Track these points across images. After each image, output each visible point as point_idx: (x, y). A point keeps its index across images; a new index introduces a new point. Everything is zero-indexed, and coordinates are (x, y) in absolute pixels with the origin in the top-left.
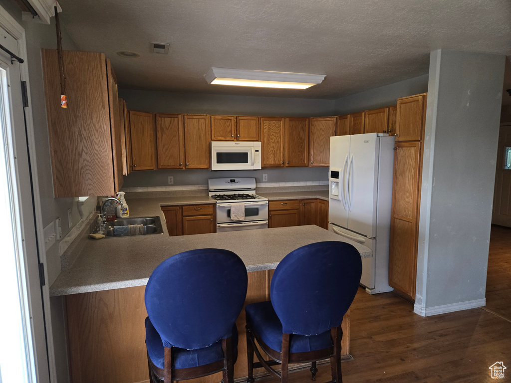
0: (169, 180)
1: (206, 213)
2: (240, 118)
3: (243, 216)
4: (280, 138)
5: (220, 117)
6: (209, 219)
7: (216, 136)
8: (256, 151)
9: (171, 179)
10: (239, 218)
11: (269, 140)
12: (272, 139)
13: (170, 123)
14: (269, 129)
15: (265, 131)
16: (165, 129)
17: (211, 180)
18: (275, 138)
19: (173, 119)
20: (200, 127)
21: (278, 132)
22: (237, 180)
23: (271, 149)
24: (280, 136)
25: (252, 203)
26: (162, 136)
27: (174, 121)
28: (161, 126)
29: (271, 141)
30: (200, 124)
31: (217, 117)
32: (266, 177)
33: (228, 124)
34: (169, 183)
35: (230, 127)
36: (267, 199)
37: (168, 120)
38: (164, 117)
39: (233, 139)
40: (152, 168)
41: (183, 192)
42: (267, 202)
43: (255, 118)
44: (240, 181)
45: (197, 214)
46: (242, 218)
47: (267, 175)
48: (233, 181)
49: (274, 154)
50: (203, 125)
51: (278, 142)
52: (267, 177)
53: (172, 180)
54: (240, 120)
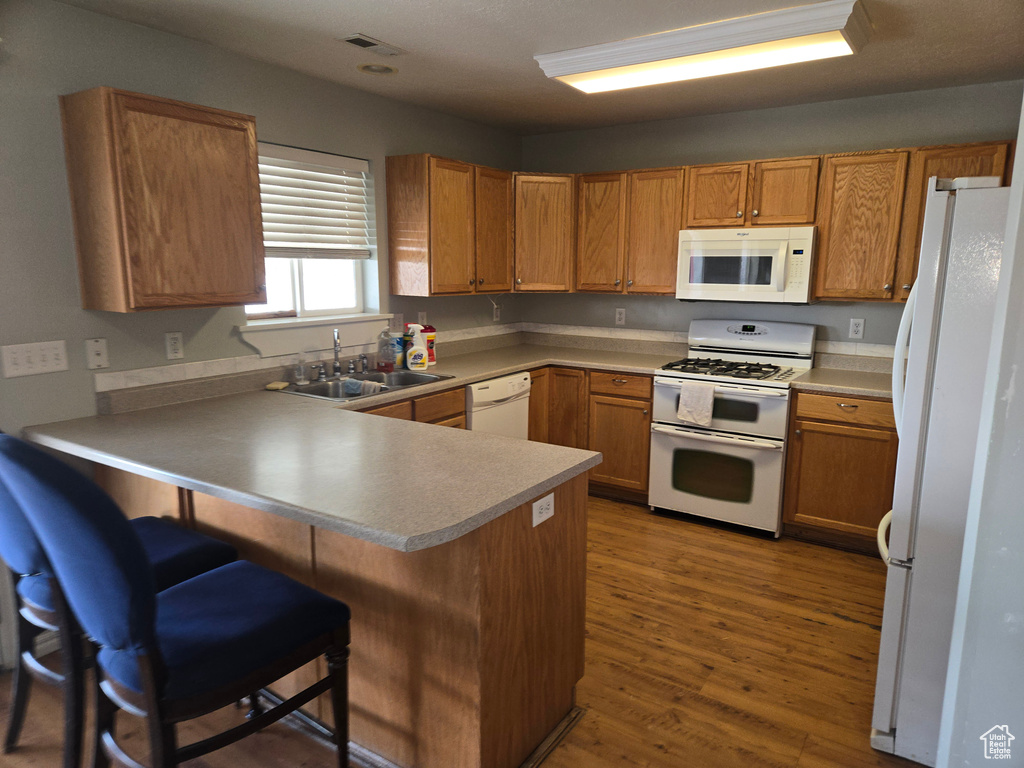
0: (617, 316)
1: (635, 393)
2: (764, 166)
3: (707, 417)
4: (888, 212)
5: (711, 170)
6: (642, 409)
7: (697, 216)
8: (796, 252)
9: (620, 314)
10: (697, 418)
11: (848, 222)
12: (858, 218)
13: (605, 193)
14: (852, 188)
15: (837, 195)
16: (593, 207)
17: (695, 322)
18: (868, 214)
19: (610, 183)
20: (664, 198)
21: (882, 195)
22: (759, 326)
23: (852, 247)
24: (889, 208)
25: (740, 389)
26: (588, 221)
27: (612, 186)
28: (587, 200)
29: (855, 222)
30: (664, 193)
31: (703, 171)
32: (857, 325)
33: (731, 185)
34: (618, 323)
35: (735, 192)
36: (786, 385)
37: (600, 187)
38: (594, 182)
39: (741, 222)
40: (562, 288)
41: (638, 343)
42: (786, 392)
43: (809, 163)
44: (768, 329)
45: (615, 392)
46: (705, 420)
47: (861, 321)
48: (748, 329)
49: (862, 262)
50: (670, 191)
51: (879, 225)
52: (861, 329)
53: (623, 316)
54: (763, 171)
